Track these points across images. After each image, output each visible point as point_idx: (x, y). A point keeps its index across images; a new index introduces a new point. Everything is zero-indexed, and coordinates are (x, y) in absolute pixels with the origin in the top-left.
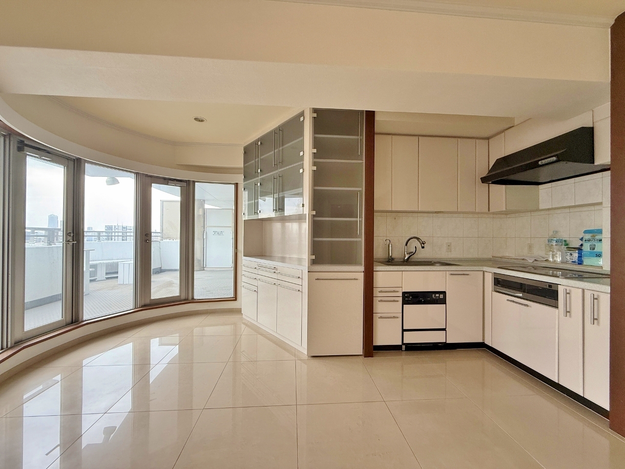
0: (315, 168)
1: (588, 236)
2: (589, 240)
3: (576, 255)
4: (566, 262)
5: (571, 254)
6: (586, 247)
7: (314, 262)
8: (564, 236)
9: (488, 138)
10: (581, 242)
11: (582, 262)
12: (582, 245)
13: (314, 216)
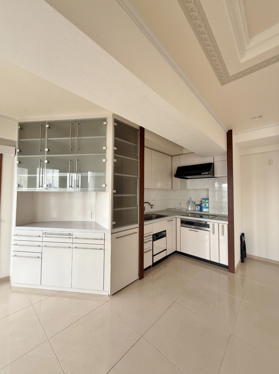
0: (115, 161)
1: (203, 201)
2: (204, 202)
3: (199, 207)
4: (196, 211)
5: (197, 207)
6: (203, 205)
7: (114, 226)
8: (193, 200)
9: (172, 156)
10: (201, 203)
11: (202, 210)
12: (201, 204)
13: (114, 194)
